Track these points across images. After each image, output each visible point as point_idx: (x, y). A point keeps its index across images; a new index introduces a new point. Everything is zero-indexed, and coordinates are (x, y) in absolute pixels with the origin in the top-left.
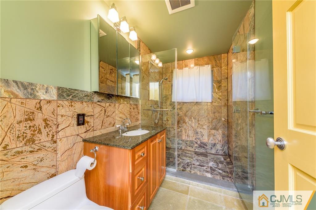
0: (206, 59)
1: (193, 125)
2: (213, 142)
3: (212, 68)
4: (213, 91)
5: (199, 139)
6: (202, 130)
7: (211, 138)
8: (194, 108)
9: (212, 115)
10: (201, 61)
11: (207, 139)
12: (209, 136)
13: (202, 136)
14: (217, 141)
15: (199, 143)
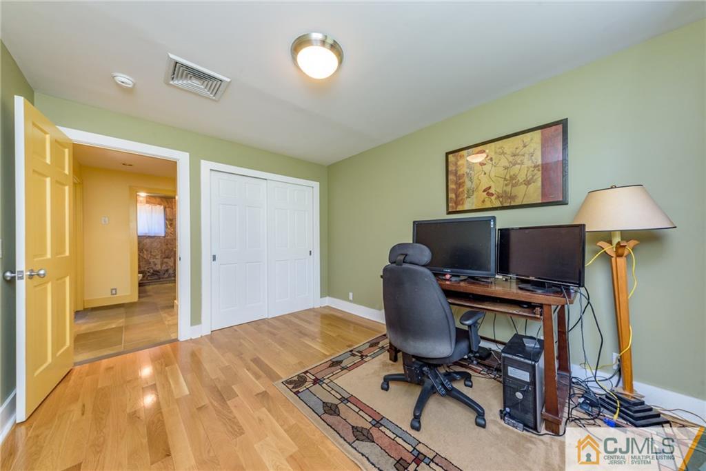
0: (158, 200)
1: (145, 257)
2: (166, 268)
3: (165, 208)
4: (166, 227)
5: (152, 268)
6: (155, 260)
7: (164, 265)
8: (145, 241)
9: (165, 247)
10: (154, 200)
11: (160, 267)
12: (162, 264)
13: (155, 265)
14: (169, 267)
15: (152, 271)
